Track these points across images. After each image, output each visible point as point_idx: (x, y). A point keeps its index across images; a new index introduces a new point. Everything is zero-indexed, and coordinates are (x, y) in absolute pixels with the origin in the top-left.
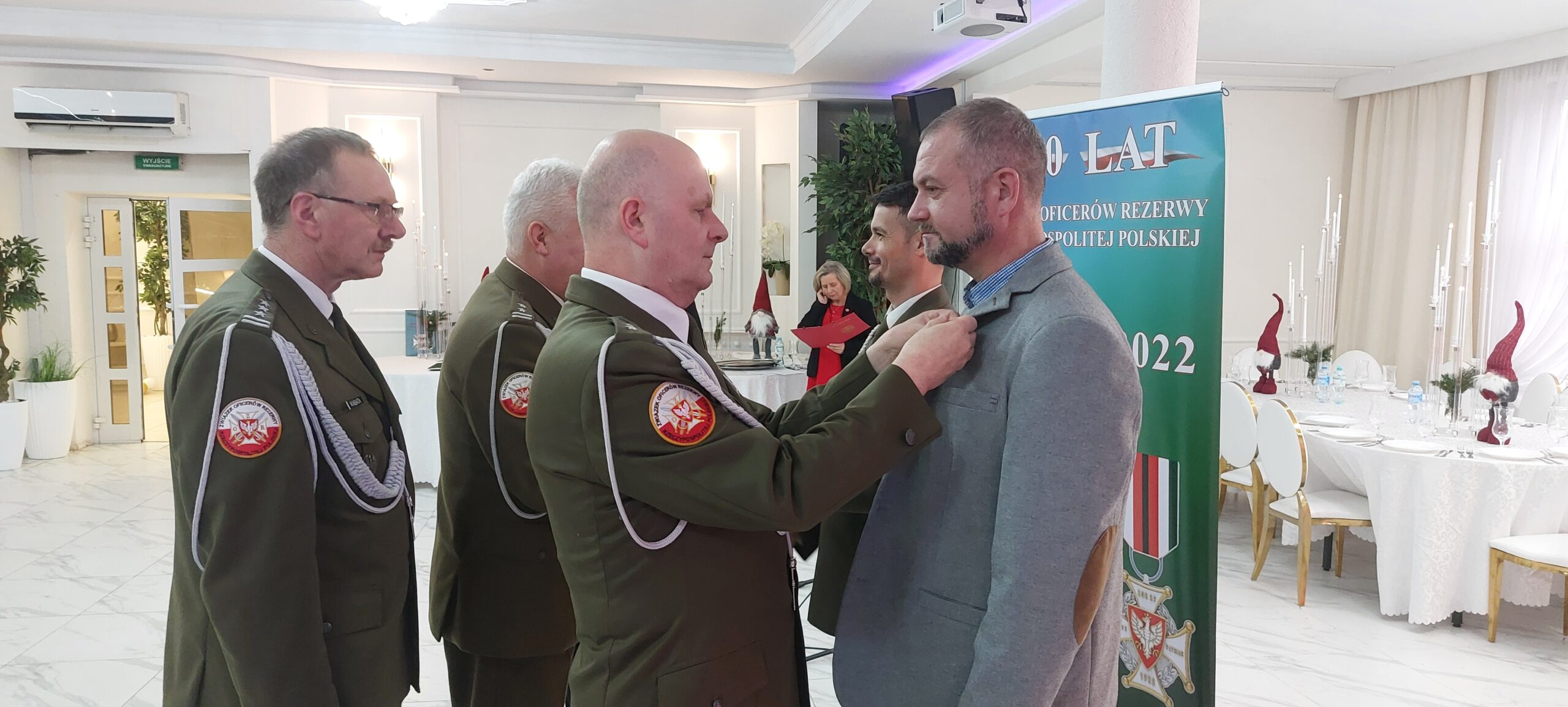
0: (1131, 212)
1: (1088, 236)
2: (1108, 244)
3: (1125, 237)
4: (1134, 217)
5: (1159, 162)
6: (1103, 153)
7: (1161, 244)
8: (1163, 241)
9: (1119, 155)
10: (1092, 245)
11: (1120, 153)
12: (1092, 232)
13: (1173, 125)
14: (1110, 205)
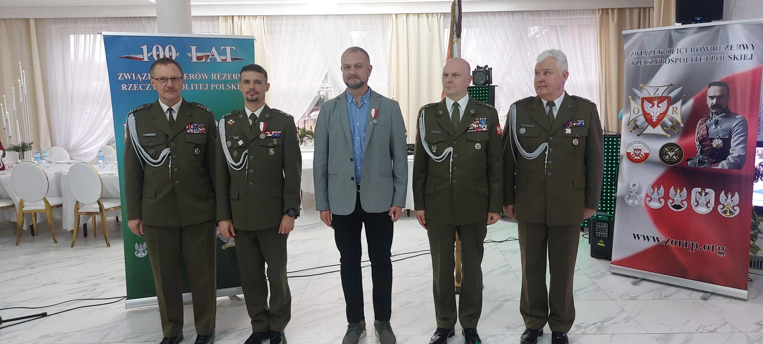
0: (217, 77)
1: (194, 86)
2: (205, 88)
3: (214, 86)
4: (218, 79)
5: (229, 60)
6: (199, 54)
7: (233, 89)
8: (234, 88)
9: (209, 56)
10: (197, 89)
11: (209, 55)
12: (196, 85)
13: (234, 48)
14: (205, 74)
